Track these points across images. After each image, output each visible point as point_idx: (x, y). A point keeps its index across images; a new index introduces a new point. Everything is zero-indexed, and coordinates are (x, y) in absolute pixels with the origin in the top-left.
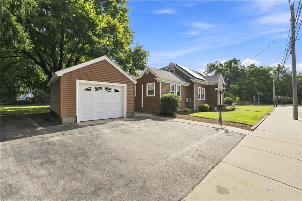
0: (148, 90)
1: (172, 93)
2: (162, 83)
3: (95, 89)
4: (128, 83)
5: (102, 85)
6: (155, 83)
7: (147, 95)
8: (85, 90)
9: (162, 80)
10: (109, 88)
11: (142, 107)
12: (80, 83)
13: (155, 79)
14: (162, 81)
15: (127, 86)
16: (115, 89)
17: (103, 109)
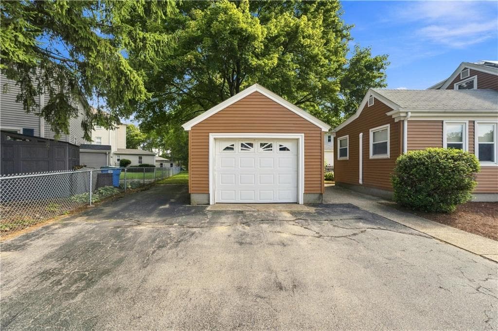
0: (374, 145)
1: (452, 148)
2: (409, 121)
3: (242, 147)
4: (308, 132)
5: (254, 139)
6: (389, 125)
7: (371, 156)
8: (224, 150)
9: (410, 114)
10: (267, 144)
11: (361, 182)
12: (215, 139)
13: (389, 114)
14: (411, 117)
15: (305, 137)
16: (281, 146)
17: (255, 184)
